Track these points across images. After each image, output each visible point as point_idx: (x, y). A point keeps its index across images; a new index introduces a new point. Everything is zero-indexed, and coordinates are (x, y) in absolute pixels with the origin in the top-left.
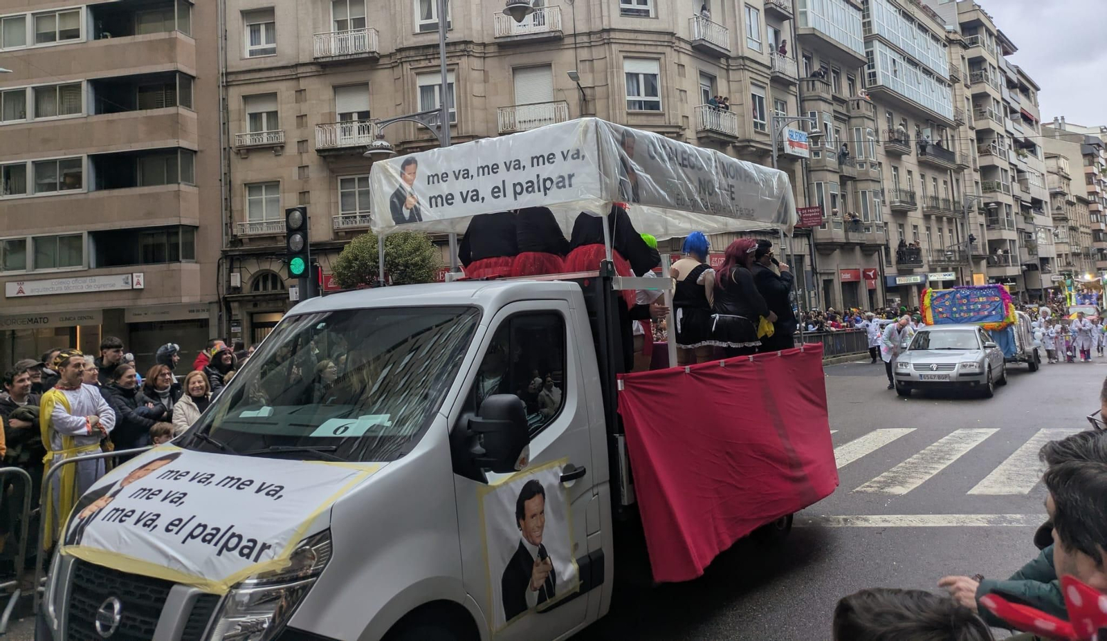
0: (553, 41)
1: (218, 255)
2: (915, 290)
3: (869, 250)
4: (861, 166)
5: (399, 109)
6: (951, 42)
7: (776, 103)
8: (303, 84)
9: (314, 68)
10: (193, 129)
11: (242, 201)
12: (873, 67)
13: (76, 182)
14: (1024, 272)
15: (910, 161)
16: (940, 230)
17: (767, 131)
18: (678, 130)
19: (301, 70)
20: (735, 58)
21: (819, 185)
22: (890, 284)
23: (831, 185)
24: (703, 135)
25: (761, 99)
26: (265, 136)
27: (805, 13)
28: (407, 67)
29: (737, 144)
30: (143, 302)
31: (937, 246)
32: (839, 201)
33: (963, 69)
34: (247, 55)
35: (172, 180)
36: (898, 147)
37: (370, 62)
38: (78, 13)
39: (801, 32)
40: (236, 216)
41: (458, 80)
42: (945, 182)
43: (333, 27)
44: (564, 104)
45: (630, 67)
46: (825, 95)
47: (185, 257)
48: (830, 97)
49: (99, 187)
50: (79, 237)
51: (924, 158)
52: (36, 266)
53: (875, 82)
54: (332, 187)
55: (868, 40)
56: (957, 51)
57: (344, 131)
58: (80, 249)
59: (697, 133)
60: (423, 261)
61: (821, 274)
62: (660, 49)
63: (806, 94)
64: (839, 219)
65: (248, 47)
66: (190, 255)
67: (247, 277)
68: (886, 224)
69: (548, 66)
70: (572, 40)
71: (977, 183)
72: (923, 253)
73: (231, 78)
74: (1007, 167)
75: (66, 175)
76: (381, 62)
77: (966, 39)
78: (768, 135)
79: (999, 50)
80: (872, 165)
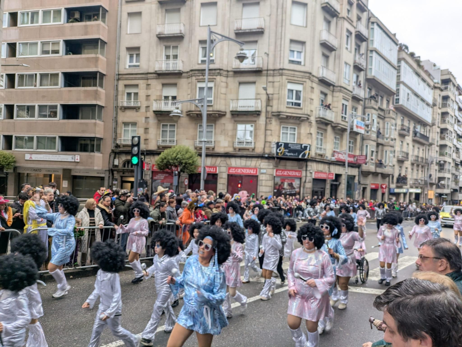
0: (258, 72)
1: (110, 151)
2: (402, 195)
3: (384, 176)
4: (387, 139)
5: (189, 96)
6: (435, 88)
7: (353, 108)
8: (150, 82)
9: (155, 75)
10: (103, 97)
11: (121, 129)
12: (398, 96)
13: (55, 115)
14: (452, 192)
15: (409, 139)
16: (418, 170)
17: (347, 120)
18: (307, 116)
19: (149, 75)
20: (337, 87)
21: (367, 146)
22: (392, 191)
23: (371, 146)
24: (319, 119)
25: (346, 106)
26: (132, 103)
27: (371, 69)
28: (194, 78)
29: (333, 125)
30: (78, 167)
31: (415, 177)
32: (374, 154)
33: (439, 101)
34: (127, 67)
35: (93, 118)
36: (405, 133)
37: (179, 74)
38: (59, 43)
39: (368, 77)
40: (118, 135)
41: (215, 86)
42: (423, 150)
43: (164, 57)
44: (259, 101)
45: (290, 86)
46: (375, 107)
47: (96, 151)
48: (377, 108)
49: (64, 118)
50: (55, 138)
51: (415, 138)
52: (37, 148)
53: (398, 102)
54: (158, 128)
55: (398, 84)
56: (438, 92)
57: (165, 104)
58: (55, 143)
59: (316, 118)
60: (193, 162)
61: (362, 184)
62: (304, 80)
63: (367, 105)
64: (373, 161)
65: (128, 63)
66: (99, 150)
67: (121, 161)
68: (394, 166)
69: (254, 83)
70: (265, 72)
71: (437, 152)
72: (408, 180)
73: (120, 76)
74: (452, 145)
75: (51, 112)
76: (184, 75)
77: (443, 87)
78: (347, 122)
79: (457, 93)
80: (392, 140)
